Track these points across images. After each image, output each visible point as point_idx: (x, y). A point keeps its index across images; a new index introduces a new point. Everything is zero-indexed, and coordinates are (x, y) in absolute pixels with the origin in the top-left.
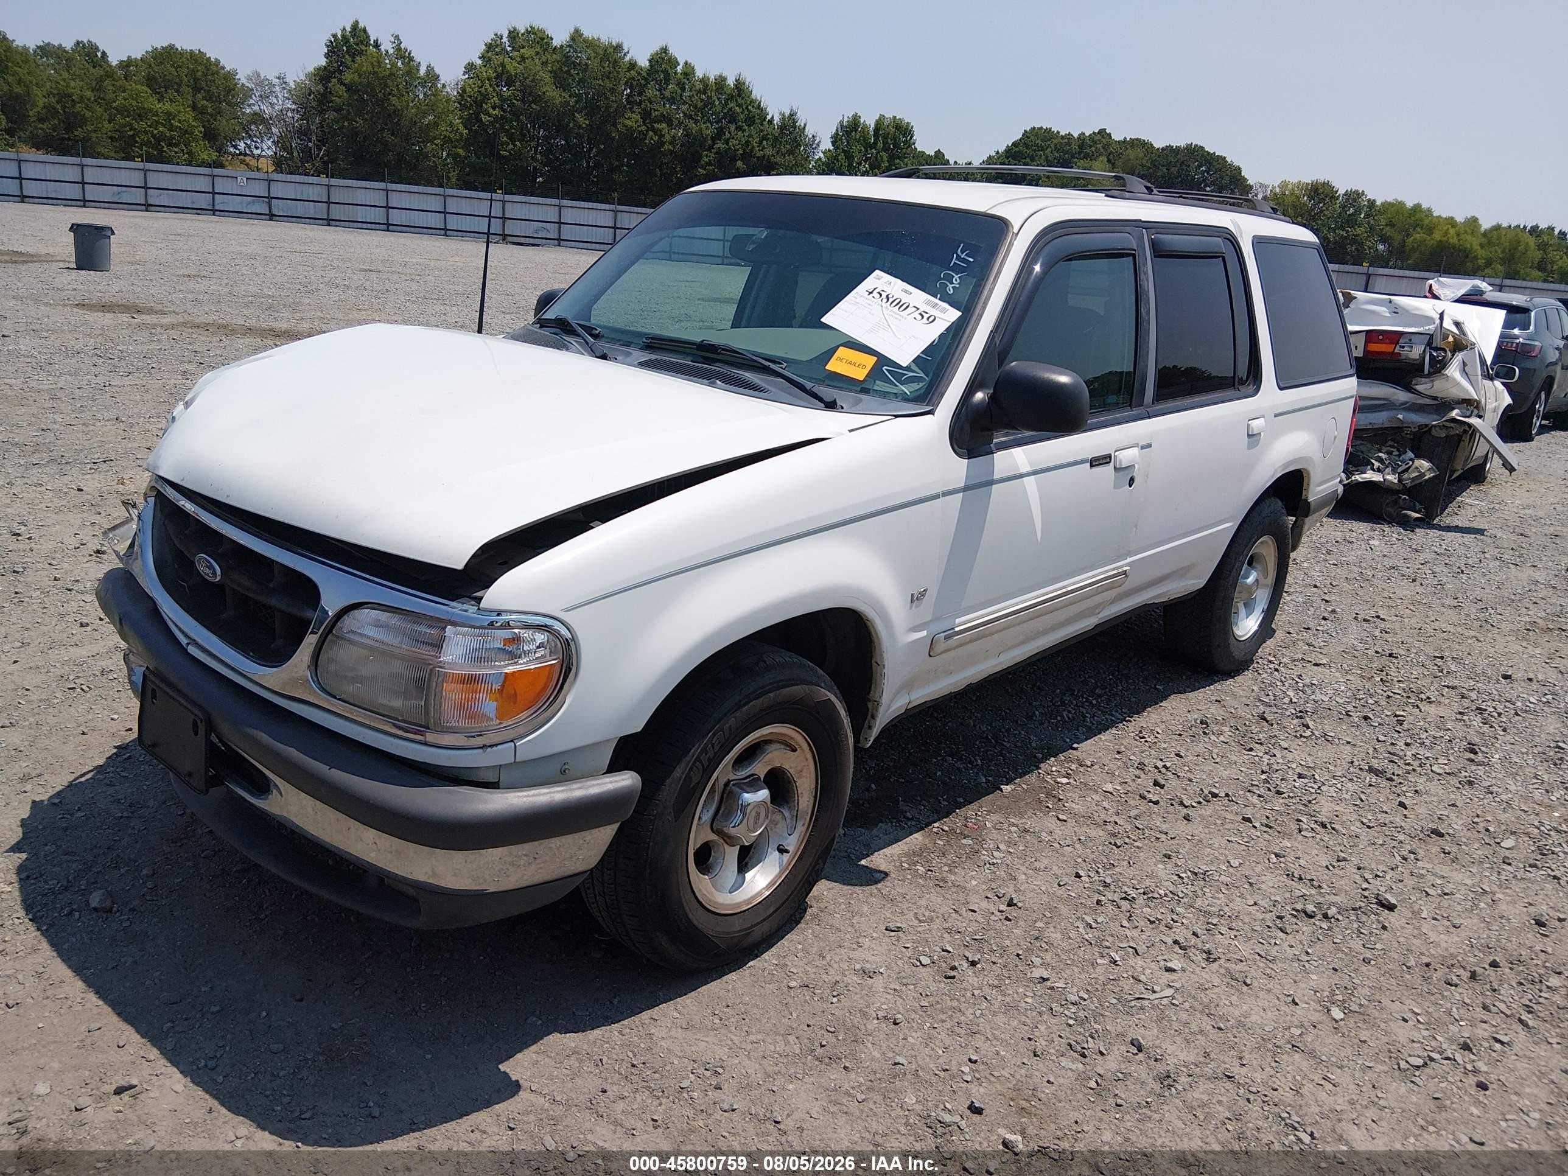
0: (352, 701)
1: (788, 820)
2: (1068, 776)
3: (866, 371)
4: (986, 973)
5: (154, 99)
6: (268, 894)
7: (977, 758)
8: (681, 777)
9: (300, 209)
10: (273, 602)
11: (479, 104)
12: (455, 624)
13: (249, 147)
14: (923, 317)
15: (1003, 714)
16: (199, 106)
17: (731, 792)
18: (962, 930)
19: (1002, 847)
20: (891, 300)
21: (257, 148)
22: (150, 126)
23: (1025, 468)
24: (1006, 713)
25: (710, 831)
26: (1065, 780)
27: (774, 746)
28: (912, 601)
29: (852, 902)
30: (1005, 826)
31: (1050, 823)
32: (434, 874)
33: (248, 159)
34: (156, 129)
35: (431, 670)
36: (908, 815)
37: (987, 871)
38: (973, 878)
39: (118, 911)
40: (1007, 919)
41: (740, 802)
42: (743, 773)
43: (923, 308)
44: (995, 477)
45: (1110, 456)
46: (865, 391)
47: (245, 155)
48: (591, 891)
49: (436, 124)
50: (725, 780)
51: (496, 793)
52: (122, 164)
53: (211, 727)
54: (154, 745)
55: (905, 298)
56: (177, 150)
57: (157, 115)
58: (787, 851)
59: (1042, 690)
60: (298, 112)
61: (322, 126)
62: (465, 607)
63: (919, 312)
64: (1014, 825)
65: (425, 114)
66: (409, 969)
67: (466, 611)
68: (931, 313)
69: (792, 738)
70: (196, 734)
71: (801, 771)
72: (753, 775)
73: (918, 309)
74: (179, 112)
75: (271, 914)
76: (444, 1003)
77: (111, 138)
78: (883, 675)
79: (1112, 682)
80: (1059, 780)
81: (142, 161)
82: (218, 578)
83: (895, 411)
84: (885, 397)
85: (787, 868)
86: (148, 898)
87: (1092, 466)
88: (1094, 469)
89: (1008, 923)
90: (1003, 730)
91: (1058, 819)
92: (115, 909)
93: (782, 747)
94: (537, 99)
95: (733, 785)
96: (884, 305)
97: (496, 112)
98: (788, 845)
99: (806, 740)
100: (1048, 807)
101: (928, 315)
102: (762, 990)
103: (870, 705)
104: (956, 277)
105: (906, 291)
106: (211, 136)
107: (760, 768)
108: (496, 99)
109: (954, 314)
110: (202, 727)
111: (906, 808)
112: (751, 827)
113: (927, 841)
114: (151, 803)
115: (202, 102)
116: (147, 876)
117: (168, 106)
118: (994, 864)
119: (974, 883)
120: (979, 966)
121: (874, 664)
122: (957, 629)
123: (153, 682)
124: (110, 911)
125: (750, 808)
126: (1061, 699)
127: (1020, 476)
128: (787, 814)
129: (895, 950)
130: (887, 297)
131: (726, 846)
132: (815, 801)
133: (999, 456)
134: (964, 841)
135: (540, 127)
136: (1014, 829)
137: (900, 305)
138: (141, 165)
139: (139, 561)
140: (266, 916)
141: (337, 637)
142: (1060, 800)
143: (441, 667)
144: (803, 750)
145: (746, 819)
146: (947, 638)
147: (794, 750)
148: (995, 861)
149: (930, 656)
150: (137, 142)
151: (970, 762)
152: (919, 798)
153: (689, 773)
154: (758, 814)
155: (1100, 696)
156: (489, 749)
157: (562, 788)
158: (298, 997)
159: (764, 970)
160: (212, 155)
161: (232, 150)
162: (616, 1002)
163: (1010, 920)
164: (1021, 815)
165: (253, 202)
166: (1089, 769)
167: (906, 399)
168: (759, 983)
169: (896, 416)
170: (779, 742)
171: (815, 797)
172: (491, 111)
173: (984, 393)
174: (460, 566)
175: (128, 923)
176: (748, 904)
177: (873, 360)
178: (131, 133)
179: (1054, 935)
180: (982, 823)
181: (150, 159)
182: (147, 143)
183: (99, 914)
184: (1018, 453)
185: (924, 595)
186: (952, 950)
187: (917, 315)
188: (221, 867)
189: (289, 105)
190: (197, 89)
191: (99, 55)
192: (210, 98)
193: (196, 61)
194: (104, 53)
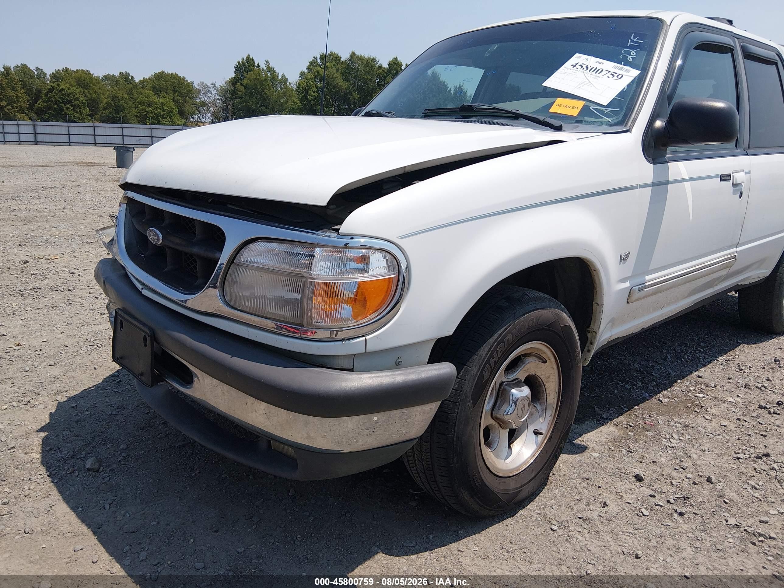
0: (248, 310)
1: (540, 412)
2: (702, 392)
3: (578, 110)
4: (692, 521)
5: (155, 97)
6: (198, 461)
7: (638, 382)
8: (476, 375)
10: (195, 250)
11: (306, 91)
12: (321, 246)
13: (199, 118)
14: (613, 76)
15: (646, 357)
17: (504, 390)
18: (666, 491)
19: (675, 436)
20: (589, 68)
21: (203, 118)
22: (154, 110)
23: (685, 176)
24: (647, 357)
25: (490, 417)
26: (701, 395)
27: (531, 359)
28: (620, 261)
29: (582, 472)
30: (672, 423)
31: (700, 421)
32: (309, 437)
33: (199, 124)
34: (156, 111)
35: (304, 282)
36: (604, 416)
37: (670, 452)
38: (661, 456)
39: (103, 471)
40: (695, 483)
41: (511, 398)
42: (511, 377)
43: (613, 70)
44: (671, 178)
45: (730, 175)
46: (579, 122)
47: (198, 122)
48: (412, 458)
49: (286, 102)
50: (500, 381)
51: (352, 374)
52: (141, 126)
53: (154, 338)
54: (121, 358)
55: (599, 67)
56: (166, 120)
57: (157, 105)
58: (541, 434)
59: (666, 344)
60: (222, 100)
61: (233, 106)
62: (328, 234)
63: (610, 73)
64: (677, 422)
65: (281, 97)
66: (288, 511)
67: (329, 236)
68: (619, 73)
69: (544, 353)
70: (146, 346)
71: (549, 377)
72: (517, 379)
73: (609, 72)
74: (167, 102)
75: (199, 473)
76: (313, 535)
77: (136, 116)
78: (601, 312)
79: (708, 339)
80: (698, 395)
81: (150, 124)
82: (161, 242)
83: (605, 130)
84: (594, 124)
85: (541, 445)
86: (122, 463)
87: (721, 180)
88: (723, 183)
89: (696, 486)
90: (649, 366)
91: (705, 418)
92: (101, 470)
93: (536, 359)
94: (334, 87)
95: (506, 385)
96: (585, 72)
97: (316, 94)
98: (541, 429)
99: (554, 354)
100: (696, 411)
101: (617, 75)
102: (533, 532)
103: (589, 335)
104: (633, 51)
105: (599, 63)
106: (181, 113)
107: (521, 374)
108: (315, 88)
109: (635, 73)
110: (149, 339)
111: (601, 412)
112: (519, 415)
113: (621, 433)
114: (130, 407)
115: (177, 98)
116: (123, 449)
117: (161, 100)
118: (673, 447)
119: (663, 459)
120: (686, 516)
121: (595, 305)
122: (647, 284)
123: (121, 316)
124: (98, 471)
125: (518, 401)
126: (680, 349)
127: (682, 181)
128: (539, 408)
129: (622, 504)
130: (587, 68)
131: (501, 429)
132: (558, 398)
133: (671, 165)
134: (647, 433)
135: (335, 101)
136: (678, 425)
137: (596, 70)
138: (149, 126)
139: (116, 246)
140: (196, 475)
141: (237, 265)
142: (702, 407)
143: (311, 278)
144: (551, 362)
145: (516, 409)
146: (640, 290)
147: (545, 362)
148: (673, 445)
149: (628, 303)
150: (148, 117)
151: (634, 385)
152: (608, 406)
153: (481, 372)
154: (524, 406)
155: (704, 347)
156: (347, 342)
157: (401, 372)
158: (215, 529)
159: (531, 517)
160: (183, 121)
161: (192, 120)
162: (431, 537)
163: (696, 484)
164: (680, 416)
166: (714, 389)
167: (609, 124)
168: (530, 527)
169: (605, 133)
170: (535, 356)
171: (559, 396)
172: (312, 93)
173: (662, 121)
174: (324, 203)
175: (107, 479)
176: (518, 470)
177: (582, 103)
178: (145, 113)
179: (732, 494)
180: (656, 422)
181: (153, 124)
182: (153, 117)
183: (91, 473)
184: (681, 165)
185: (628, 257)
186: (663, 505)
187: (609, 75)
188: (169, 444)
189: (218, 97)
190: (175, 91)
191: (130, 78)
192: (181, 95)
193: (174, 78)
194: (132, 77)
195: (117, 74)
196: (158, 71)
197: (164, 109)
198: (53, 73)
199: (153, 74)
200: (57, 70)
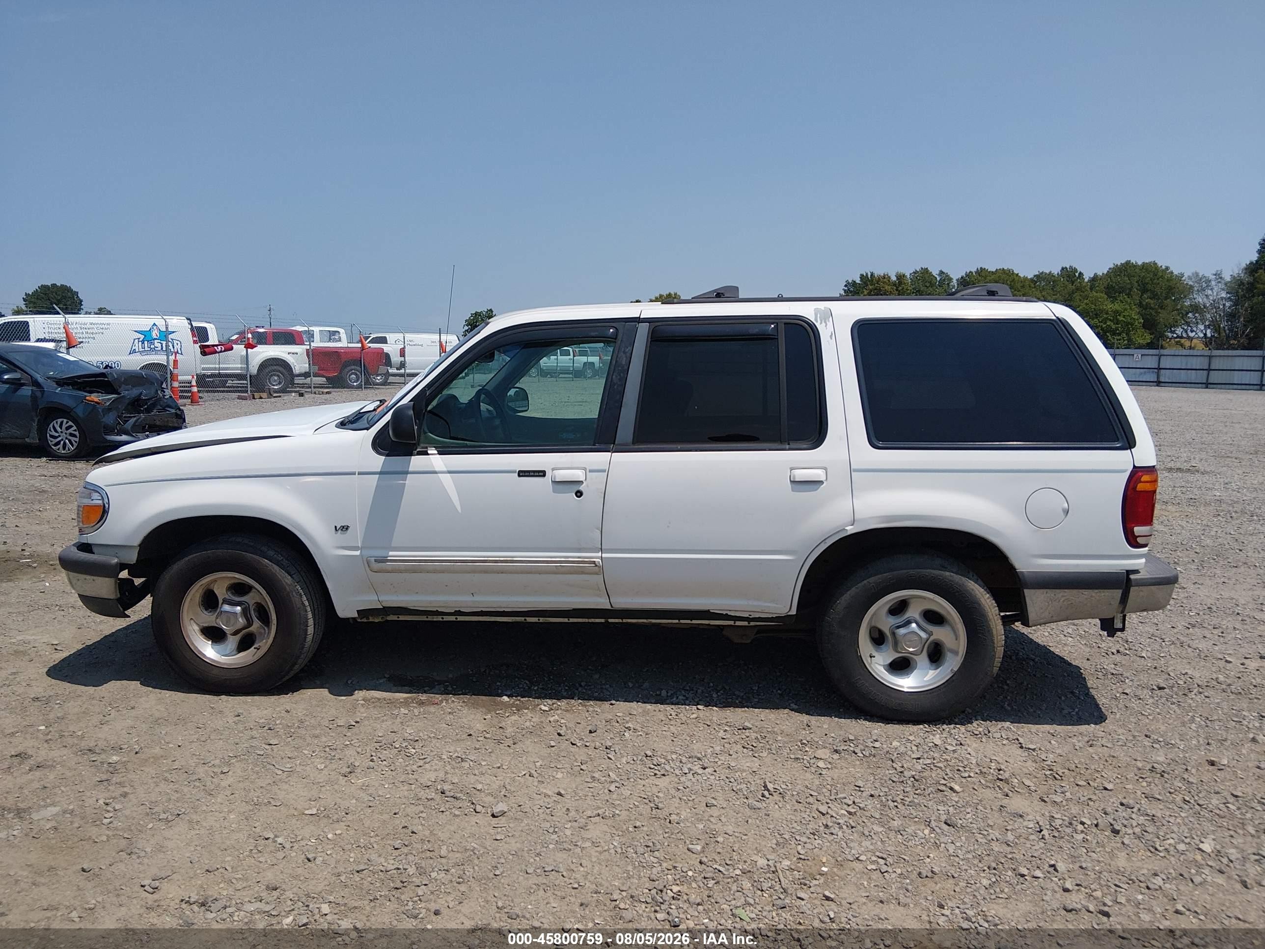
5: (1109, 302)
9: (1183, 376)
13: (1186, 332)
16: (1144, 303)
21: (1192, 332)
22: (1101, 323)
28: (336, 530)
33: (1183, 341)
45: (543, 472)
47: (1182, 337)
56: (1119, 338)
57: (1108, 314)
58: (257, 649)
60: (1231, 300)
61: (1250, 309)
72: (243, 601)
74: (1126, 309)
87: (519, 476)
95: (227, 601)
106: (1150, 325)
107: (249, 599)
115: (1147, 301)
117: (1117, 306)
122: (389, 559)
127: (435, 472)
133: (416, 458)
146: (378, 561)
149: (371, 571)
154: (229, 618)
160: (1148, 339)
161: (1170, 335)
165: (1145, 373)
171: (275, 625)
184: (435, 458)
185: (346, 529)
189: (1223, 295)
190: (1144, 290)
191: (1077, 274)
192: (1154, 296)
193: (1147, 270)
194: (1081, 274)
195: (1056, 271)
196: (1120, 261)
197: (1117, 320)
198: (962, 277)
199: (1112, 266)
200: (968, 272)
